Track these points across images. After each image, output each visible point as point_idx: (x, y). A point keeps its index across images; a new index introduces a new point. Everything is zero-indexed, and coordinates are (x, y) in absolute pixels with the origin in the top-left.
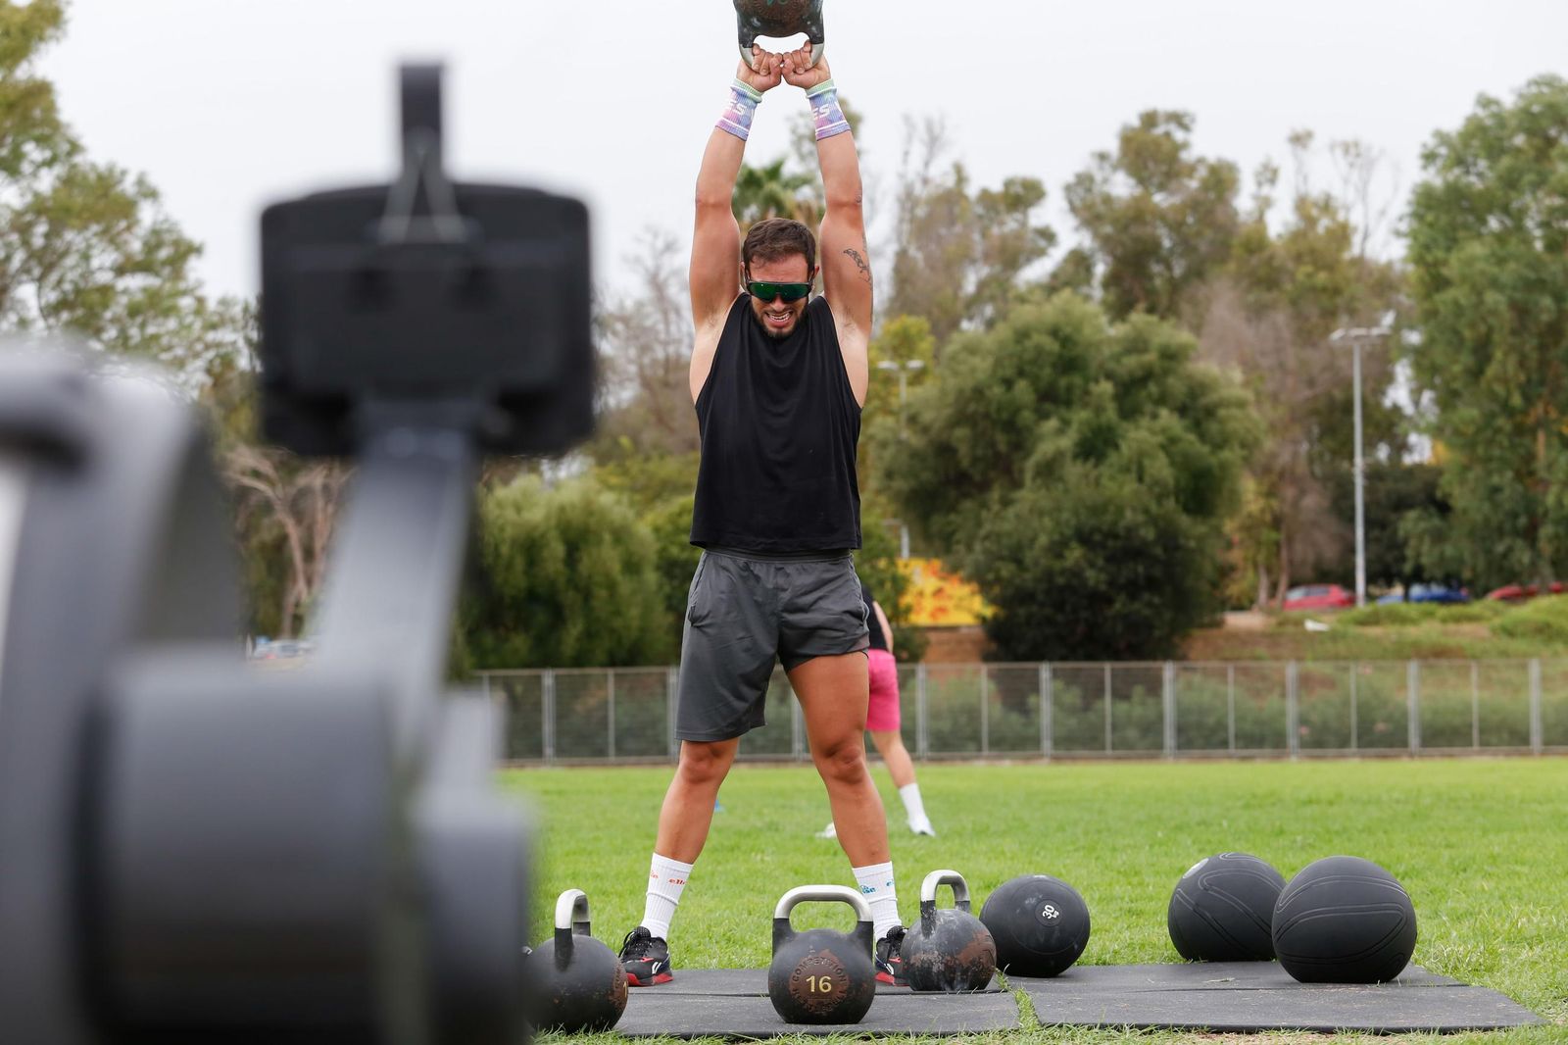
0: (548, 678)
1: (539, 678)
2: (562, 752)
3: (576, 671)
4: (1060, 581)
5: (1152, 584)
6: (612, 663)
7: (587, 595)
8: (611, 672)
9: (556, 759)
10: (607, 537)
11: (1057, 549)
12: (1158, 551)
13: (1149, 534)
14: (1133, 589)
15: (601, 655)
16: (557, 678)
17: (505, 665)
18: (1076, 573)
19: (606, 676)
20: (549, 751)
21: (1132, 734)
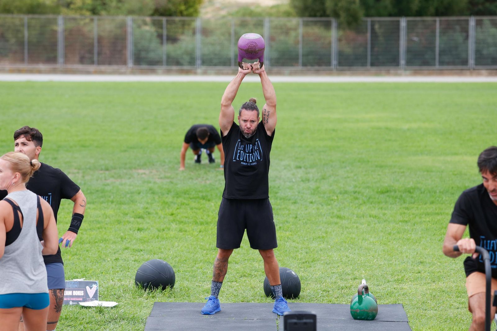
0: (403, 22)
1: (398, 22)
2: (409, 63)
3: (418, 19)
6: (438, 13)
8: (438, 19)
9: (406, 67)
15: (432, 10)
16: (408, 22)
17: (380, 15)
19: (435, 21)
20: (402, 62)
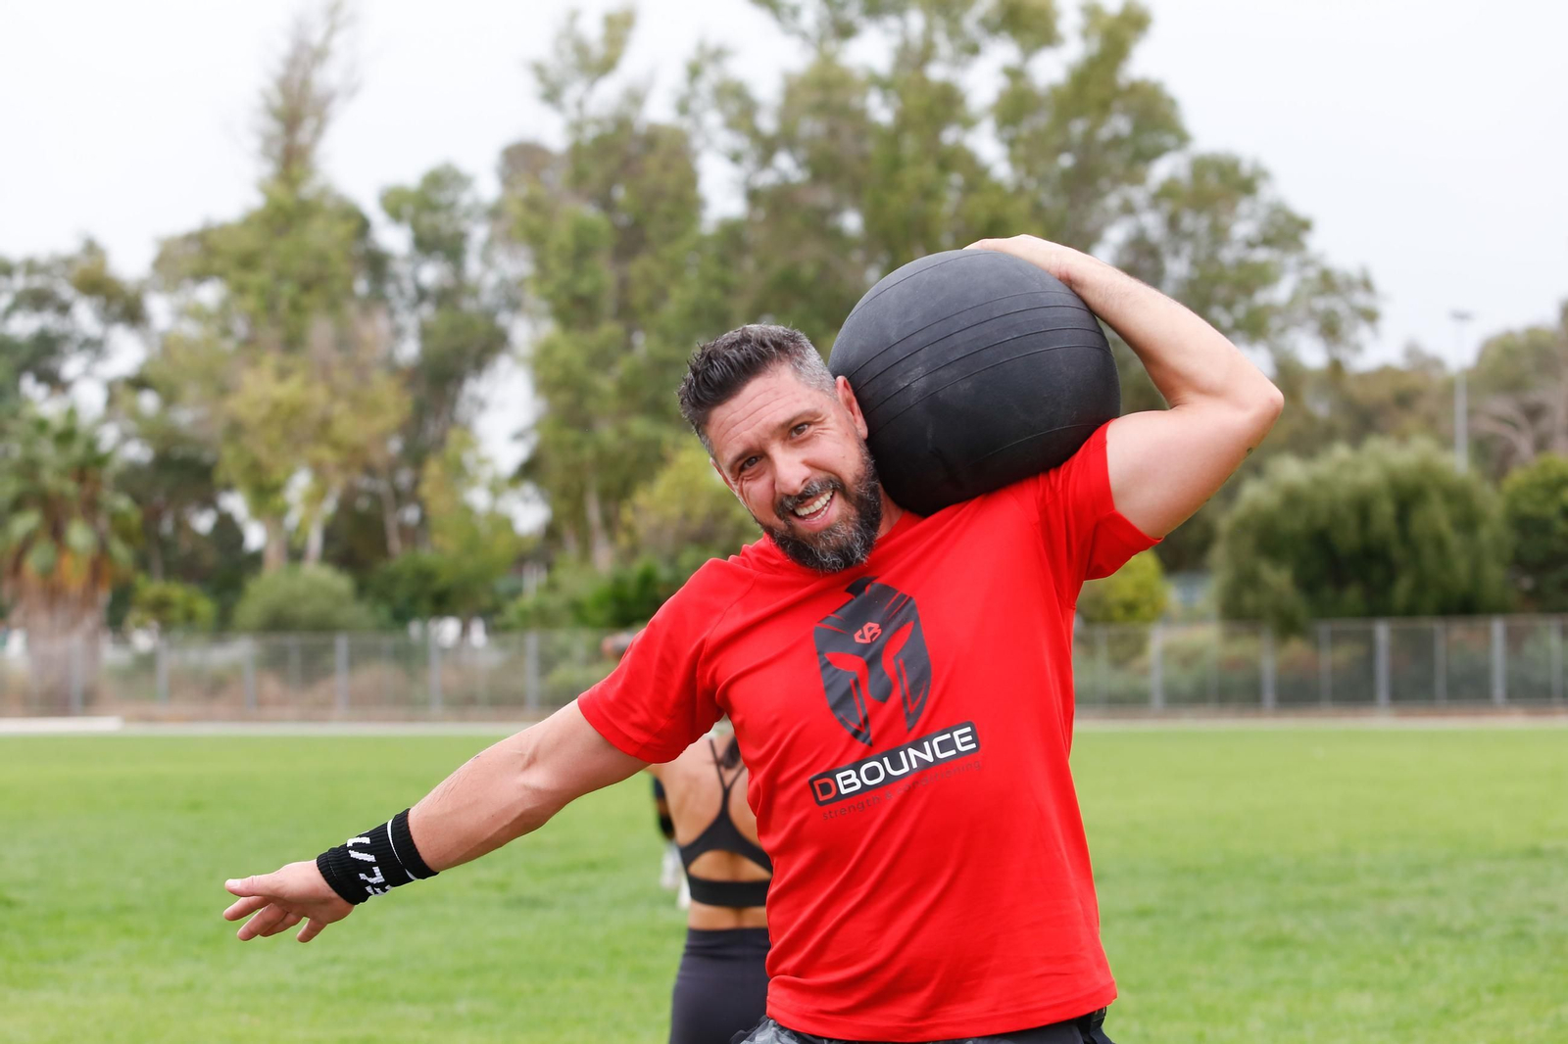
0: (1382, 628)
1: (1372, 629)
3: (1413, 624)
7: (1416, 552)
10: (1437, 498)
15: (1430, 605)
16: (1391, 628)
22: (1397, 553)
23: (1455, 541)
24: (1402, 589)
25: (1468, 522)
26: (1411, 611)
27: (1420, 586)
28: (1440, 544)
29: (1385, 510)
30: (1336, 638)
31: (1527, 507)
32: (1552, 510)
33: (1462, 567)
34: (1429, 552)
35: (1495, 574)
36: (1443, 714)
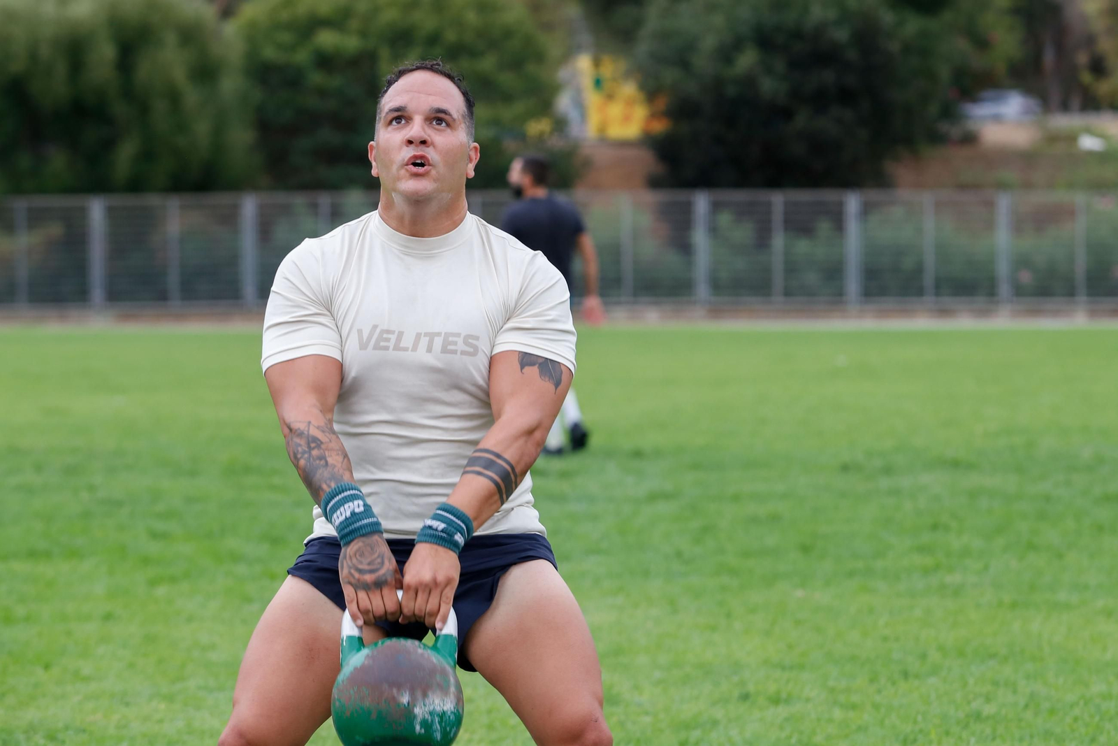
0: (97, 210)
1: (85, 208)
2: (115, 295)
4: (731, 91)
5: (846, 96)
7: (143, 108)
10: (171, 39)
11: (727, 54)
12: (852, 55)
13: (841, 35)
14: (820, 101)
15: (161, 179)
16: (107, 207)
18: (749, 82)
20: (97, 293)
21: (812, 278)
22: (120, 109)
23: (192, 96)
24: (125, 155)
25: (206, 72)
26: (136, 185)
27: (147, 155)
28: (174, 98)
29: (105, 53)
30: (36, 218)
31: (270, 53)
32: (302, 57)
33: (202, 129)
34: (160, 107)
35: (241, 137)
36: (180, 317)
